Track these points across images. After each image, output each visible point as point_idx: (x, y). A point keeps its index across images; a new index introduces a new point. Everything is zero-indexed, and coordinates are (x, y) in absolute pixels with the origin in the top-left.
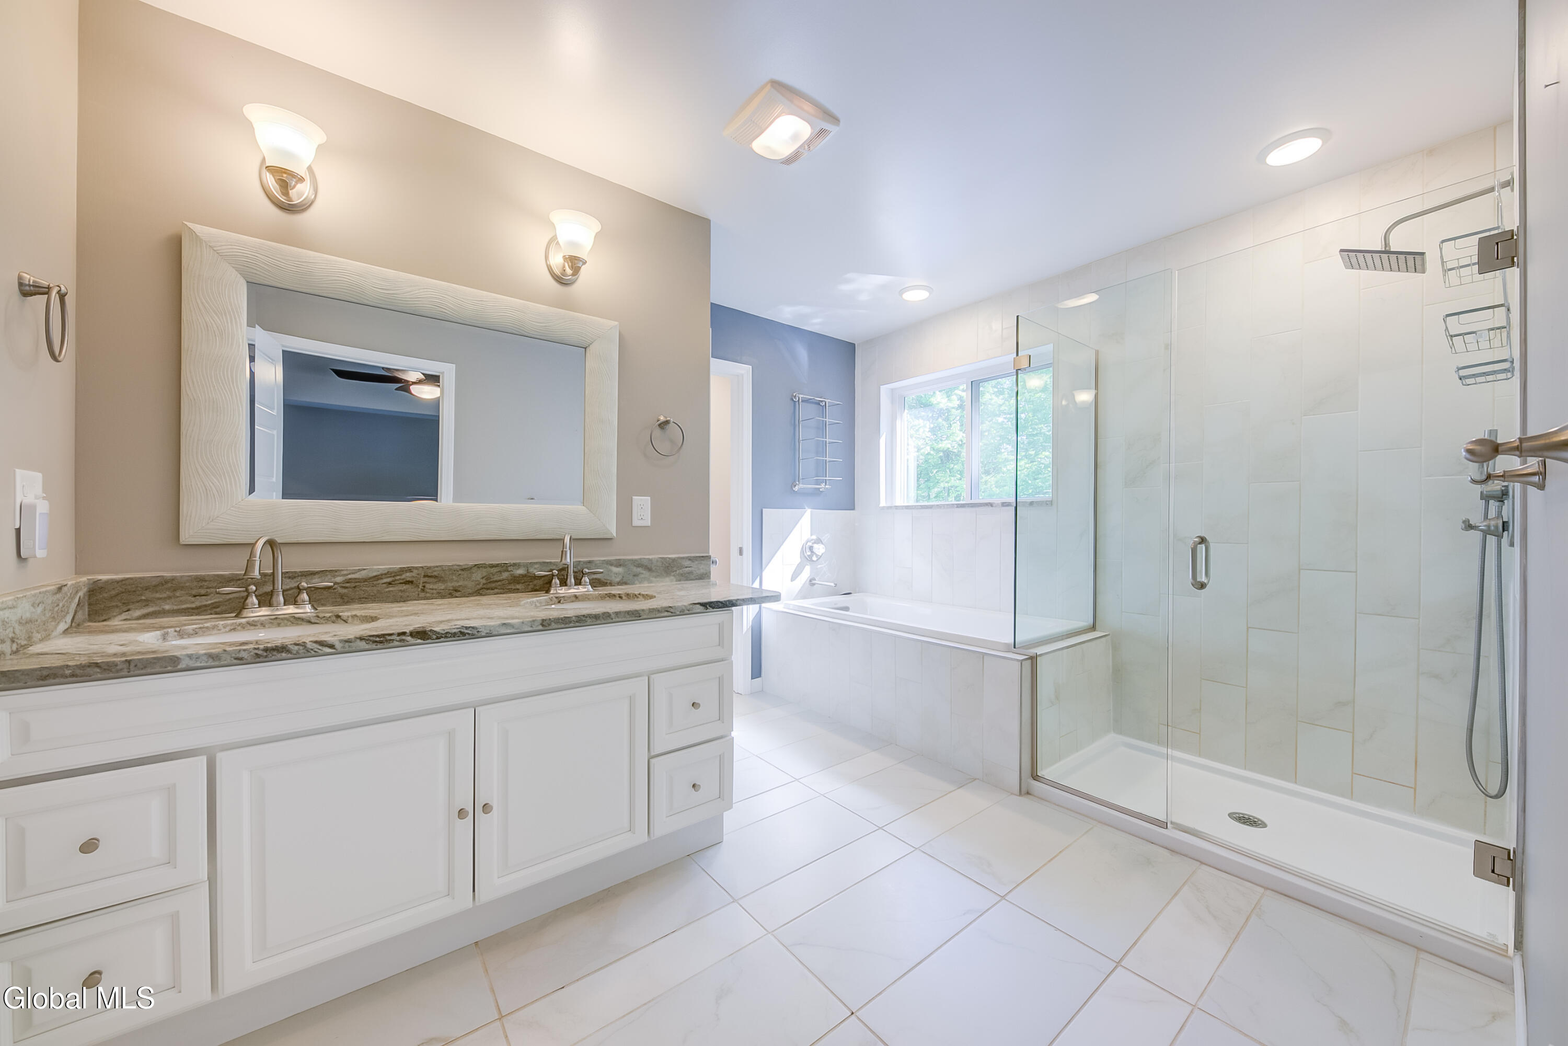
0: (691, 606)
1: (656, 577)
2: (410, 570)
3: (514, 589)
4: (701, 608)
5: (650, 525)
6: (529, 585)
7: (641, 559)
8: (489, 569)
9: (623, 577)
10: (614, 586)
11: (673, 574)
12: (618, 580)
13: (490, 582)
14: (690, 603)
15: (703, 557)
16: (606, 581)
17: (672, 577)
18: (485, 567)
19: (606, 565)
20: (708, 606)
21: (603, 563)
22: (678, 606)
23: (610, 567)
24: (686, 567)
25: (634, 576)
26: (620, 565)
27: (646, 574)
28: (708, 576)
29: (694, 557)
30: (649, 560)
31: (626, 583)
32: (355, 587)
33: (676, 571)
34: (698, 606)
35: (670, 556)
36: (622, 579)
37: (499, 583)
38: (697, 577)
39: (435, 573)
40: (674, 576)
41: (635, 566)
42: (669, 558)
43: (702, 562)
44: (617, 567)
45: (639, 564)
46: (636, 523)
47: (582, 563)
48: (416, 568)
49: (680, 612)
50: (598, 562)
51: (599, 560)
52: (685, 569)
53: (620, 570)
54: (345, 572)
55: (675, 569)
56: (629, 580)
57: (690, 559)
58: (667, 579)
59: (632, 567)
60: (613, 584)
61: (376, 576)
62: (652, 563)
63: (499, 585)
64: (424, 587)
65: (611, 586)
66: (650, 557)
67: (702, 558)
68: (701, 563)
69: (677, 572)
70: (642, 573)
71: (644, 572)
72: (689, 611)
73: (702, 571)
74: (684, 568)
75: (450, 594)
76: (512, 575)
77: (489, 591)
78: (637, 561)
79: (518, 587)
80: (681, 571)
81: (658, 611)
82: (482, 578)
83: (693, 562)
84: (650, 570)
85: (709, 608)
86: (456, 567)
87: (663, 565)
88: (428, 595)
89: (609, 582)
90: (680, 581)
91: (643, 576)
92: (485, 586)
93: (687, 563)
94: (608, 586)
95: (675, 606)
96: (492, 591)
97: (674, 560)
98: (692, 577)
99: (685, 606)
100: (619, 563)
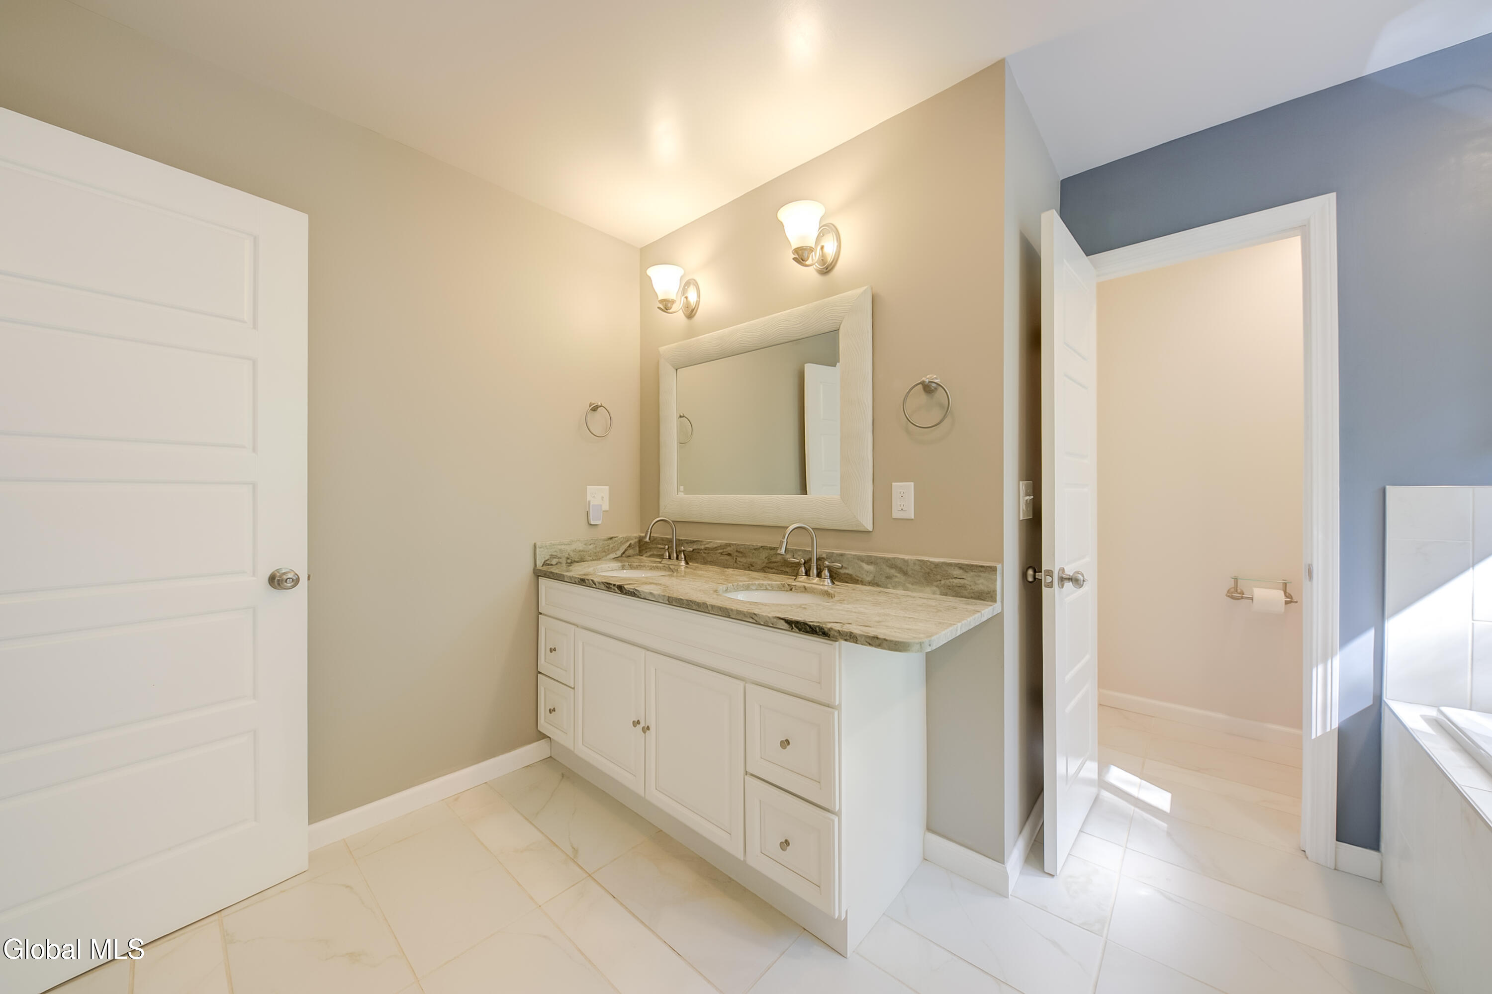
0: (775, 620)
1: (912, 584)
2: (730, 545)
3: (785, 572)
4: (786, 626)
5: (913, 517)
6: (794, 570)
7: (894, 558)
8: (769, 551)
9: (874, 577)
10: (865, 585)
11: (935, 583)
12: (869, 579)
13: (770, 562)
14: (774, 616)
15: (982, 567)
16: (857, 578)
17: (935, 588)
18: (767, 549)
19: (857, 561)
20: (793, 626)
21: (854, 558)
22: (762, 615)
23: (861, 563)
24: (955, 578)
25: (887, 577)
26: (871, 563)
27: (900, 577)
28: (992, 597)
29: (967, 565)
30: (903, 560)
31: (878, 585)
32: (708, 553)
33: (940, 581)
34: (783, 622)
35: (932, 559)
36: (874, 580)
37: (775, 564)
38: (972, 595)
39: (741, 550)
40: (937, 586)
41: (887, 565)
42: (931, 562)
43: (982, 574)
44: (868, 564)
45: (892, 564)
46: (896, 514)
47: (835, 555)
48: (733, 544)
49: (764, 623)
50: (849, 556)
51: (851, 554)
52: (954, 580)
53: (870, 568)
54: (705, 543)
55: (939, 577)
56: (881, 582)
57: (961, 567)
58: (928, 589)
59: (885, 567)
60: (864, 583)
61: (716, 547)
62: (908, 566)
63: (775, 566)
64: (736, 559)
65: (862, 585)
66: (906, 557)
67: (982, 569)
68: (980, 576)
69: (943, 582)
70: (896, 576)
71: (898, 575)
72: (773, 624)
73: (981, 587)
74: (952, 578)
75: (749, 567)
76: (783, 558)
77: (769, 570)
78: (890, 560)
79: (787, 570)
80: (947, 582)
81: (745, 615)
82: (766, 558)
83: (967, 572)
84: (905, 573)
85: (795, 628)
86: (751, 546)
87: (923, 570)
88: (738, 566)
89: (860, 579)
90: (946, 594)
91: (897, 580)
92: (767, 565)
93: (957, 572)
94: (859, 584)
95: (759, 614)
96: (771, 570)
97: (937, 565)
98: (965, 593)
99: (769, 617)
100: (870, 561)
